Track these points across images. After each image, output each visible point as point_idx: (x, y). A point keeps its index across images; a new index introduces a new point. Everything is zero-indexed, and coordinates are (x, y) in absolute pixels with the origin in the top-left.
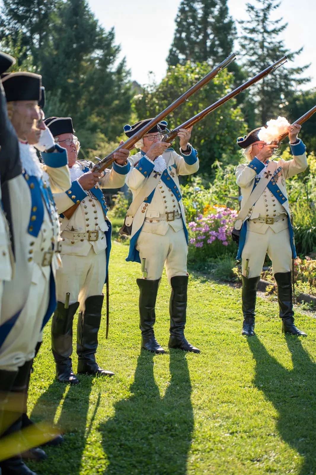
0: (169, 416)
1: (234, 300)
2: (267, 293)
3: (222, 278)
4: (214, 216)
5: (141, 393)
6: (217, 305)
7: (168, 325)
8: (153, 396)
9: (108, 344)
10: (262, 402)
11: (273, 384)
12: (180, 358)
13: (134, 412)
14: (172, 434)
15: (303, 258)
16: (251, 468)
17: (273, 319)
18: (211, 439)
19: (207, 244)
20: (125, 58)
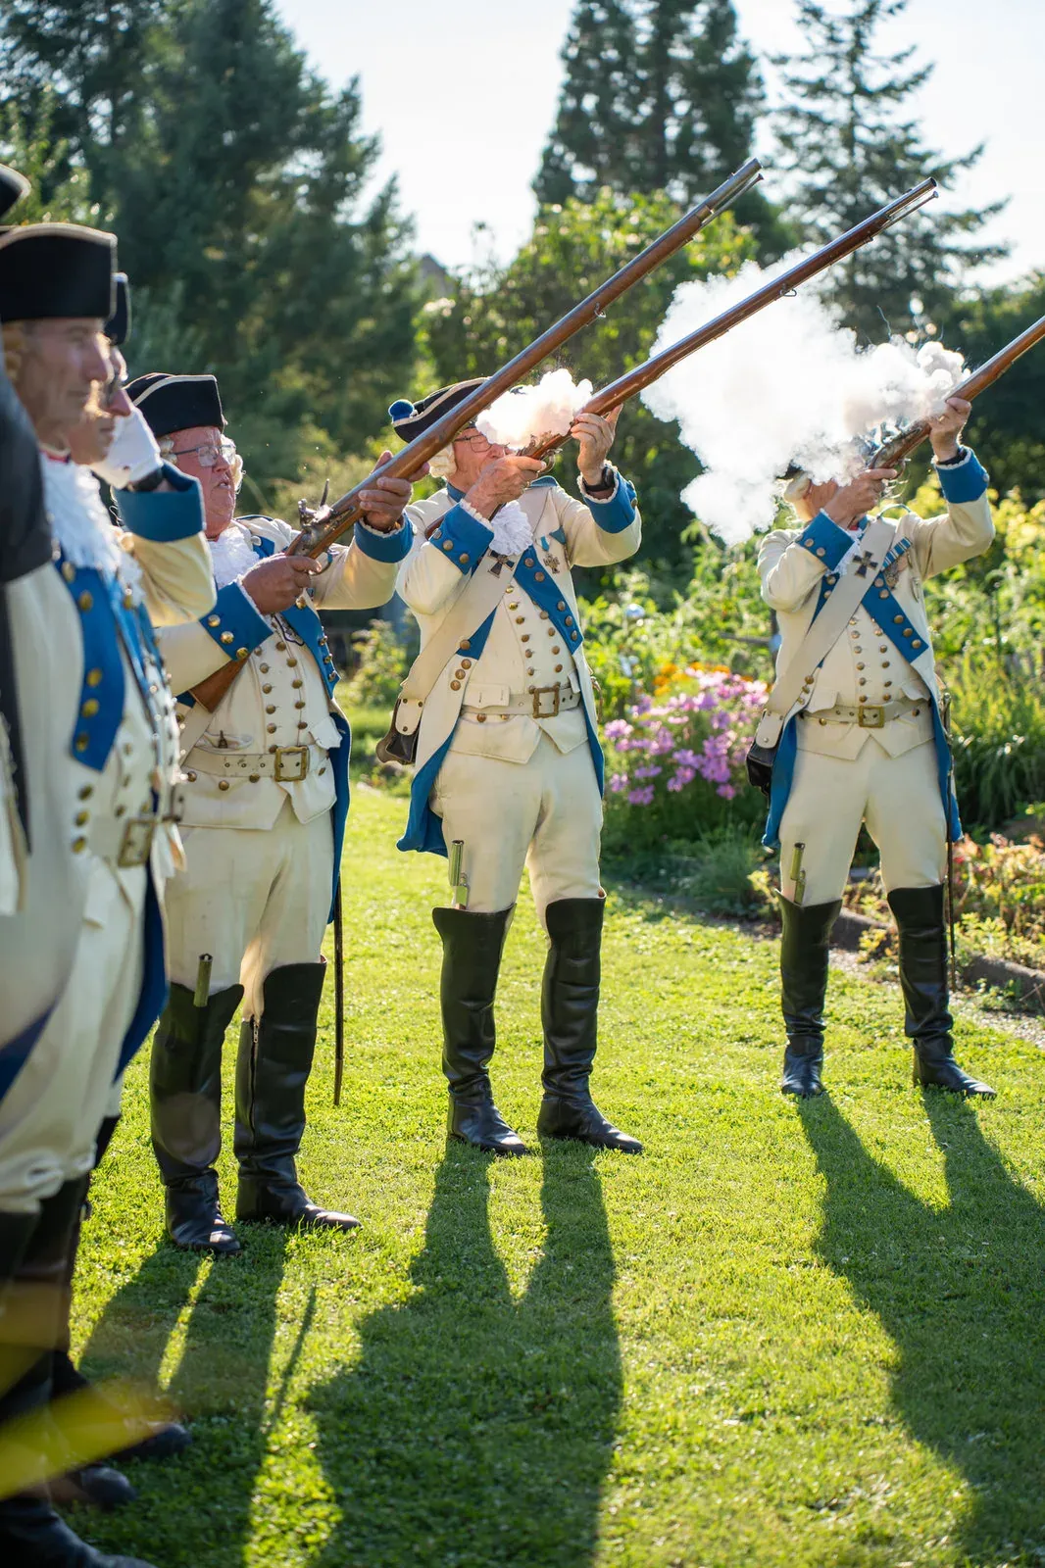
0: (538, 1361)
1: (756, 979)
2: (864, 954)
3: (716, 904)
4: (689, 701)
5: (445, 1283)
6: (699, 995)
7: (537, 1060)
8: (486, 1295)
9: (338, 1124)
10: (848, 1313)
11: (883, 1256)
12: (575, 1170)
13: (423, 1348)
14: (549, 1421)
15: (983, 841)
16: (808, 1530)
17: (884, 1041)
18: (676, 1438)
19: (667, 794)
20: (394, 179)
